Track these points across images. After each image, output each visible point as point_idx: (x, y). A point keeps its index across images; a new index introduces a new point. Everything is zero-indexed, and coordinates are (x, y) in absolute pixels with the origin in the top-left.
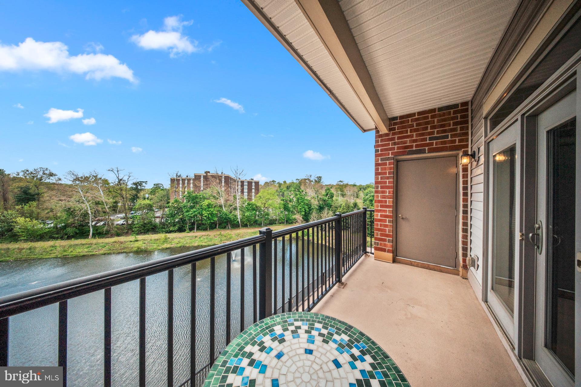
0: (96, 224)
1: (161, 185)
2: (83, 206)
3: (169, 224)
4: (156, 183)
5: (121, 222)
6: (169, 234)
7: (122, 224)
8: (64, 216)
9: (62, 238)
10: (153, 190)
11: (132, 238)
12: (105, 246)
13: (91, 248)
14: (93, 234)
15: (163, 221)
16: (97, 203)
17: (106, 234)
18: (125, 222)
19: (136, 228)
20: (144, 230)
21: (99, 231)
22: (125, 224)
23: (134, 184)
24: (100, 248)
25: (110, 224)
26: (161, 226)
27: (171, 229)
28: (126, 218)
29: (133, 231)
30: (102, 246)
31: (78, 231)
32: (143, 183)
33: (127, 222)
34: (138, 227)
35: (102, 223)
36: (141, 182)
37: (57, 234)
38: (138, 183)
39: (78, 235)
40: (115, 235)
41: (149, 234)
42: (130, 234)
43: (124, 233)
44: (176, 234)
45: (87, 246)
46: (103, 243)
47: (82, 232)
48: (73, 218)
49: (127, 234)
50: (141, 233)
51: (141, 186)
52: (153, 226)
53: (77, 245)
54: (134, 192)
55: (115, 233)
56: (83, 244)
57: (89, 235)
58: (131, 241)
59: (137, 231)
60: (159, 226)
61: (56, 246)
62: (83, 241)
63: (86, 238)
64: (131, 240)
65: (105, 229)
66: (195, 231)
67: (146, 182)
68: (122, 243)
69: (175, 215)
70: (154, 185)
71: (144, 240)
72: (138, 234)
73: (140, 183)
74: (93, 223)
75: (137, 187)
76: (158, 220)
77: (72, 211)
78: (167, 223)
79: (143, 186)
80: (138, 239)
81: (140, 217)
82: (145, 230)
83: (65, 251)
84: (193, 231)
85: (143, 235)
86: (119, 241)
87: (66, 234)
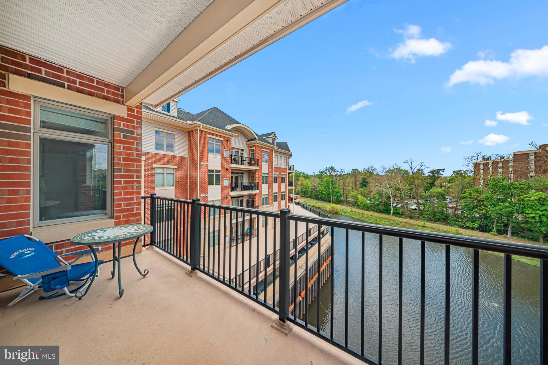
0: (396, 205)
1: (463, 172)
2: (387, 191)
3: (465, 218)
4: (456, 170)
5: (414, 207)
6: (463, 230)
7: (415, 209)
8: (377, 196)
9: (377, 211)
10: (452, 178)
11: (421, 223)
12: (399, 224)
13: (390, 223)
14: (393, 212)
15: (456, 213)
16: (397, 190)
17: (401, 214)
18: (417, 208)
19: (426, 214)
20: (434, 218)
21: (397, 211)
22: (417, 209)
23: (431, 172)
24: (396, 224)
25: (405, 207)
26: (454, 218)
27: (467, 225)
28: (418, 204)
29: (424, 217)
30: (397, 223)
31: (385, 209)
32: (440, 171)
33: (419, 207)
34: (428, 214)
35: (400, 205)
36: (438, 170)
37: (375, 208)
38: (435, 171)
39: (385, 211)
40: (408, 217)
41: (438, 223)
42: (421, 219)
43: (416, 217)
44: (474, 232)
45: (388, 220)
46: (398, 221)
47: (388, 210)
48: (382, 199)
49: (418, 218)
50: (432, 220)
51: (438, 174)
52: (445, 216)
53: (383, 218)
54: (430, 181)
55: (409, 215)
56: (386, 219)
57: (391, 212)
58: (419, 226)
59: (427, 218)
60: (452, 217)
61: (373, 216)
62: (387, 216)
63: (389, 215)
64: (420, 224)
65: (401, 210)
66: (509, 236)
67: (444, 169)
68: (411, 225)
69: (473, 208)
70: (454, 172)
71: (432, 228)
72: (428, 221)
73: (438, 172)
74: (394, 205)
75: (434, 175)
76: (450, 211)
77: (381, 194)
78: (463, 217)
79: (440, 174)
80: (426, 225)
81: (430, 205)
82: (436, 218)
83: (376, 220)
84: (505, 235)
85: (433, 223)
86: (409, 223)
87: (379, 209)
